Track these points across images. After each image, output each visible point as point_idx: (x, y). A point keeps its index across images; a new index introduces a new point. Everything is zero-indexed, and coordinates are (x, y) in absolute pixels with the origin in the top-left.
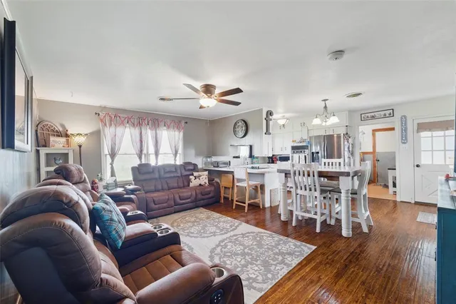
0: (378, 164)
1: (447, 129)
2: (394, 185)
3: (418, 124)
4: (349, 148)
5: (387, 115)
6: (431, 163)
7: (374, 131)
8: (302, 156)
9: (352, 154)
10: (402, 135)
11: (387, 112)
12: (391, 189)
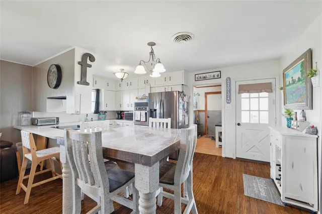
0: (208, 120)
1: (261, 92)
2: (220, 140)
3: (239, 85)
4: (183, 106)
5: (216, 77)
6: (249, 122)
7: (206, 94)
8: (143, 113)
9: (187, 112)
10: (227, 95)
11: (216, 74)
12: (217, 143)
